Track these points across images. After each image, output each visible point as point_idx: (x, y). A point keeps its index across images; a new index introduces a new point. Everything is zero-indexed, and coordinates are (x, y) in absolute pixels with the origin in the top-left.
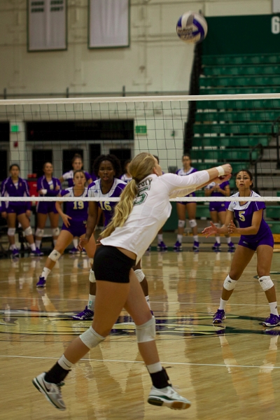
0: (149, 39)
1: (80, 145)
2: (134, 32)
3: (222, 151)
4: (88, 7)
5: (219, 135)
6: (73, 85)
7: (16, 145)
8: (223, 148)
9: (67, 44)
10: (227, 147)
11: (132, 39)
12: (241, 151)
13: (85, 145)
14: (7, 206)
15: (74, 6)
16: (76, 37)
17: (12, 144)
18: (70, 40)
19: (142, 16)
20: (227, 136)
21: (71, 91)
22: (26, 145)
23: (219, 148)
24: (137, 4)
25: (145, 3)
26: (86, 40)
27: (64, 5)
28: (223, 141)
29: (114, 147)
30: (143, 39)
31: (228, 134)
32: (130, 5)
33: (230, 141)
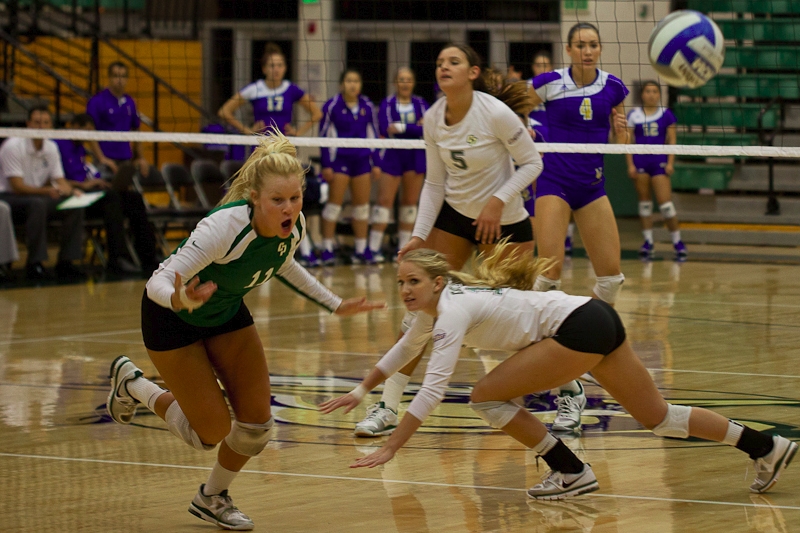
1: (448, 31)
3: (748, 50)
5: (740, 15)
7: (312, 29)
8: (748, 43)
10: (757, 43)
12: (789, 51)
13: (457, 31)
14: (333, 158)
17: (302, 26)
20: (759, 20)
22: (334, 30)
23: (740, 43)
28: (749, 29)
29: (517, 38)
31: (759, 15)
33: (765, 29)
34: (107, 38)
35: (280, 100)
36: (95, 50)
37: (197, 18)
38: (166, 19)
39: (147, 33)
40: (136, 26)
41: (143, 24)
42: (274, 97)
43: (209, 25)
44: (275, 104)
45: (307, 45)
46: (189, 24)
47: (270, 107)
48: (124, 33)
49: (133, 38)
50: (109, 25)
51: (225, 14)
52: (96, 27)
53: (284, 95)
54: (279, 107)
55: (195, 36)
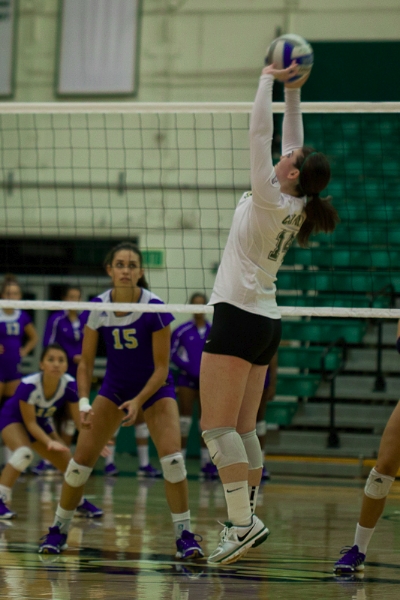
0: (175, 81)
1: (32, 284)
2: (146, 66)
4: (59, 15)
8: (312, 293)
9: (13, 84)
11: (143, 80)
13: (38, 285)
15: (31, 13)
16: (31, 72)
18: (21, 77)
19: (165, 36)
20: (324, 271)
23: (305, 292)
24: (155, 12)
25: (171, 11)
26: (50, 79)
27: (10, 9)
30: (162, 80)
31: (324, 267)
32: (140, 13)
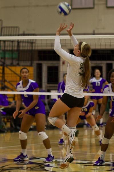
6: (97, 29)
7: (64, 63)
9: (94, 4)
17: (61, 62)
18: (96, 2)
21: (96, 32)
26: (105, 2)
34: (7, 66)
35: (99, 83)
36: (3, 69)
37: (32, 60)
38: (24, 60)
39: (18, 65)
40: (15, 62)
41: (17, 62)
42: (98, 82)
43: (36, 62)
44: (98, 84)
45: (63, 68)
46: (30, 62)
47: (97, 85)
48: (12, 65)
49: (14, 66)
50: (8, 62)
51: (40, 59)
52: (4, 63)
53: (100, 82)
54: (99, 85)
55: (31, 65)
